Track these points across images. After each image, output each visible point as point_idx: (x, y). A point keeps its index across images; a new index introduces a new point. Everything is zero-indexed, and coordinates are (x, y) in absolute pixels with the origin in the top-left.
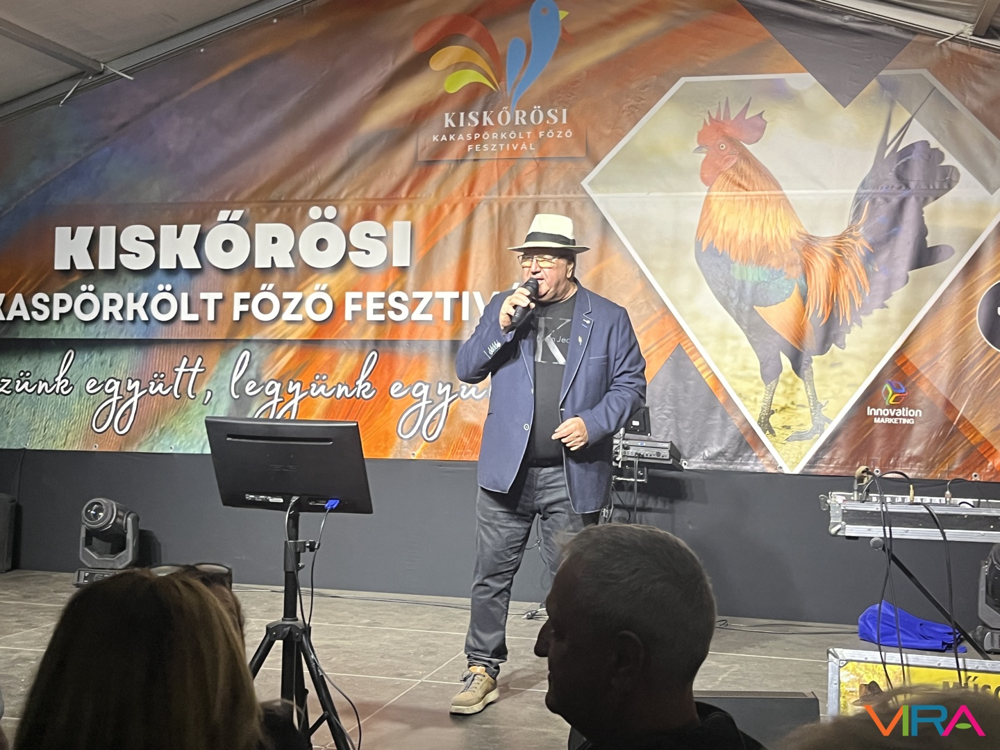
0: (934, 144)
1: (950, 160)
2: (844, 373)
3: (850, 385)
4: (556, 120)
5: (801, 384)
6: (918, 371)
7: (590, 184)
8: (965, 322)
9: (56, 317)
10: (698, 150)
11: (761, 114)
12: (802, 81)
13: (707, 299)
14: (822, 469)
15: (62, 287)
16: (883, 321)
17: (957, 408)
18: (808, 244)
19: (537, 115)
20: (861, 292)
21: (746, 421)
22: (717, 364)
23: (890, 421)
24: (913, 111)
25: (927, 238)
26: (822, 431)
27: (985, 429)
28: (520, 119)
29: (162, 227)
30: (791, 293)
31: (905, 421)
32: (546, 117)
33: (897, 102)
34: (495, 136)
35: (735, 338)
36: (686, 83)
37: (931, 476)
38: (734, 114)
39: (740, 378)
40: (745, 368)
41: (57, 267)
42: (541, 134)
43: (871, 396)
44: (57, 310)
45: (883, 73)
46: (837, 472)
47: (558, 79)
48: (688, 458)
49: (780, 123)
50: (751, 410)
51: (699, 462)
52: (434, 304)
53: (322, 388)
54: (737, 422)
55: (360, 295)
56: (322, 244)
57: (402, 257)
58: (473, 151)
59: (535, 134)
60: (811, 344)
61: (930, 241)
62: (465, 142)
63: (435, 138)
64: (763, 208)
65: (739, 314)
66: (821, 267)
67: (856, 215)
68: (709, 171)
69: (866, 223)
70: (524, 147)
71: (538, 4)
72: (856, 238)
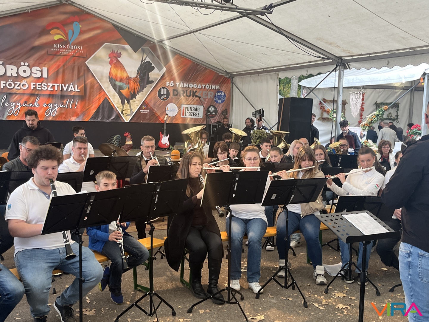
0: (151, 62)
1: (153, 65)
2: (136, 103)
3: (137, 106)
4: (79, 48)
5: (128, 105)
6: (148, 103)
7: (87, 63)
8: (156, 95)
10: (109, 58)
11: (120, 52)
12: (128, 47)
14: (132, 121)
16: (142, 94)
17: (154, 109)
18: (129, 78)
19: (75, 47)
21: (119, 112)
22: (113, 101)
23: (143, 112)
24: (147, 54)
25: (150, 79)
26: (132, 114)
27: (159, 114)
28: (72, 47)
30: (126, 87)
31: (146, 112)
32: (77, 47)
33: (144, 53)
35: (117, 96)
36: (106, 44)
37: (151, 122)
38: (115, 52)
39: (117, 104)
40: (118, 102)
42: (76, 51)
43: (141, 108)
45: (142, 47)
46: (135, 122)
47: (80, 40)
48: (108, 120)
49: (124, 55)
50: (120, 110)
51: (110, 120)
52: (53, 87)
53: (26, 104)
54: (117, 113)
55: (35, 83)
56: (25, 71)
57: (45, 76)
58: (61, 53)
59: (75, 51)
60: (130, 98)
61: (150, 80)
62: (59, 51)
63: (52, 49)
64: (121, 71)
65: (117, 92)
66: (132, 83)
67: (138, 74)
68: (111, 63)
69: (139, 76)
70: (73, 54)
71: (75, 23)
72: (138, 78)
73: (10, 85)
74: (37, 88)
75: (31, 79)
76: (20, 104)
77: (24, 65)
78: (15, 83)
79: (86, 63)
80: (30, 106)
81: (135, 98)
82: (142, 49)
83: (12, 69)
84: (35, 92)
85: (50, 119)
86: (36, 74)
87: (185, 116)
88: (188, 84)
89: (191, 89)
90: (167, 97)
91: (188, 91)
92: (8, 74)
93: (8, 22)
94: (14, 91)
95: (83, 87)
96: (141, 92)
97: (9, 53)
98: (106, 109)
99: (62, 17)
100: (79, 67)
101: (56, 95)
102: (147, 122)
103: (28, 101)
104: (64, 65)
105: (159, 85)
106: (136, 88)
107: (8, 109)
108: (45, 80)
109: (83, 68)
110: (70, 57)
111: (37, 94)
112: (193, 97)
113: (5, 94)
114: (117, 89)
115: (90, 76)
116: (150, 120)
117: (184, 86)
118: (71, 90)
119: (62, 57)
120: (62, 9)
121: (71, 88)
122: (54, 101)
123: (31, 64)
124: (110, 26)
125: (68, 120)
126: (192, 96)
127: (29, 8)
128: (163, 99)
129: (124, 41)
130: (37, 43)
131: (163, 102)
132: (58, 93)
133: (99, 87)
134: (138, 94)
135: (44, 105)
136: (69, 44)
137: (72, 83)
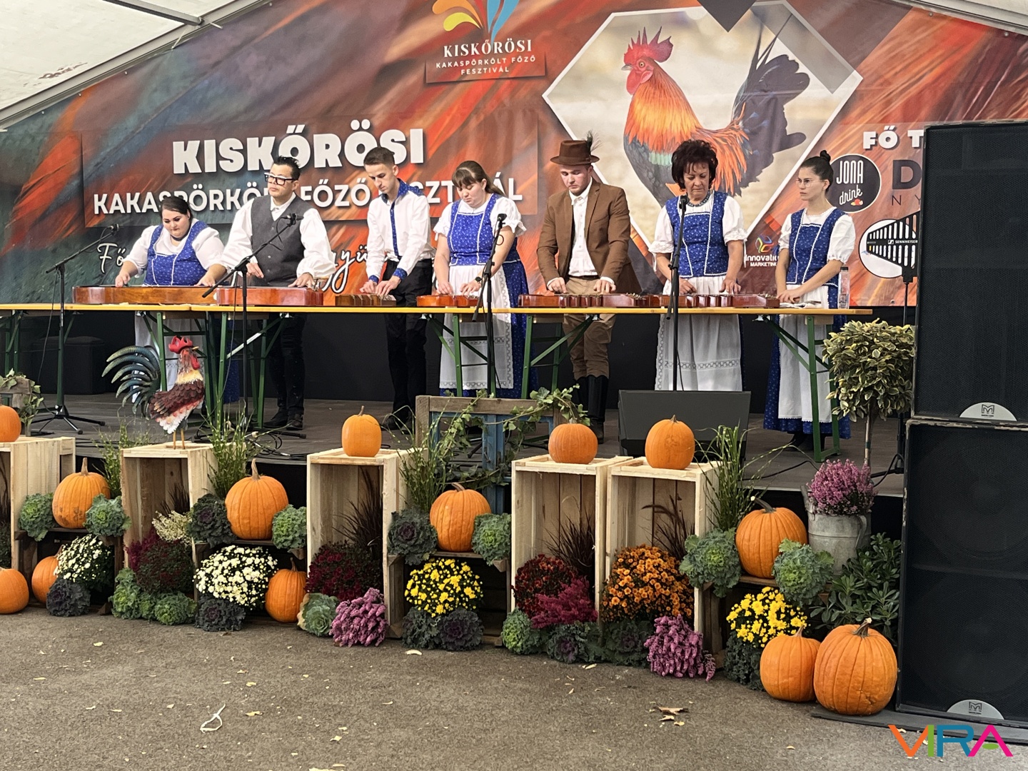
4: (523, 48)
7: (549, 97)
11: (668, 39)
13: (633, 179)
15: (180, 186)
18: (700, 134)
19: (510, 44)
20: (741, 171)
23: (761, 264)
24: (777, 31)
25: (788, 128)
28: (498, 48)
31: (772, 264)
32: (516, 46)
34: (480, 62)
36: (615, 17)
38: (650, 40)
41: (175, 172)
42: (513, 60)
43: (749, 246)
45: (755, 4)
47: (524, 17)
56: (360, 147)
58: (465, 74)
59: (509, 60)
61: (789, 130)
62: (460, 68)
63: (438, 65)
64: (672, 109)
68: (632, 85)
69: (743, 118)
70: (501, 70)
72: (738, 130)
73: (323, 195)
76: (348, 254)
77: (361, 129)
78: (337, 187)
79: (544, 96)
82: (755, 13)
83: (327, 146)
90: (867, 198)
92: (319, 163)
94: (334, 214)
95: (533, 184)
106: (728, 171)
108: (419, 173)
110: (494, 81)
119: (467, 89)
128: (847, 206)
136: (489, 37)
137: (498, 174)
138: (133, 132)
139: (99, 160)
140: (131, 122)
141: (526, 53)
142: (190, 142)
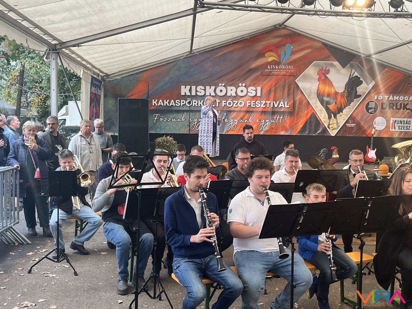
0: (359, 76)
1: (361, 79)
2: (343, 117)
3: (343, 120)
5: (335, 119)
6: (355, 117)
8: (363, 108)
9: (182, 105)
10: (317, 75)
11: (329, 69)
12: (336, 63)
13: (319, 103)
14: (338, 135)
15: (183, 99)
16: (349, 108)
17: (361, 123)
18: (336, 93)
19: (287, 67)
20: (346, 103)
22: (320, 116)
23: (350, 126)
26: (338, 128)
27: (366, 127)
28: (283, 67)
29: (206, 87)
30: (334, 102)
31: (353, 126)
32: (288, 67)
33: (353, 68)
34: (278, 70)
35: (323, 111)
36: (315, 62)
37: (357, 136)
38: (324, 69)
39: (324, 118)
40: (325, 116)
41: (181, 95)
42: (288, 71)
43: (347, 122)
44: (182, 104)
45: (351, 63)
46: (341, 135)
47: (291, 60)
48: (314, 133)
49: (332, 71)
50: (326, 124)
51: (316, 134)
52: (266, 104)
53: (242, 121)
54: (324, 126)
55: (250, 102)
56: (242, 91)
57: (259, 94)
58: (274, 73)
59: (286, 71)
60: (337, 112)
61: (358, 94)
62: (272, 72)
63: (266, 70)
64: (329, 87)
65: (324, 106)
66: (339, 98)
67: (345, 88)
68: (319, 80)
69: (347, 90)
70: (284, 73)
71: (288, 45)
72: (345, 93)
73: (229, 103)
74: (252, 106)
75: (247, 97)
76: (237, 120)
77: (242, 86)
78: (234, 101)
79: (296, 81)
80: (245, 122)
81: (342, 112)
82: (350, 65)
83: (231, 90)
84: (250, 109)
85: (262, 133)
86: (252, 93)
87: (394, 130)
88: (398, 97)
89: (402, 101)
90: (375, 111)
91: (399, 104)
92: (229, 94)
93: (230, 49)
94: (233, 109)
95: (292, 103)
96: (348, 106)
97: (230, 76)
98: (314, 124)
99: (276, 41)
100: (289, 85)
101: (268, 111)
102: (353, 136)
103: (244, 117)
104: (276, 84)
105: (367, 99)
106: (343, 103)
107: (227, 124)
108: (259, 99)
109: (293, 86)
110: (281, 76)
111: (252, 111)
112: (404, 109)
113: (225, 112)
114: (325, 105)
115: (299, 92)
116: (357, 134)
117: (393, 99)
118: (281, 107)
119: (274, 77)
120: (276, 33)
121: (282, 104)
122: (266, 117)
123: (247, 85)
124: (319, 44)
125: (277, 134)
126: (402, 109)
127: (248, 35)
128: (371, 113)
129: (333, 58)
130: (253, 65)
131: (371, 116)
132: (270, 110)
133: (307, 103)
134: (345, 108)
135: (257, 121)
136: (281, 64)
137: (282, 100)
138: (167, 82)
139: (155, 89)
140: (167, 79)
141: (291, 69)
142: (187, 86)
